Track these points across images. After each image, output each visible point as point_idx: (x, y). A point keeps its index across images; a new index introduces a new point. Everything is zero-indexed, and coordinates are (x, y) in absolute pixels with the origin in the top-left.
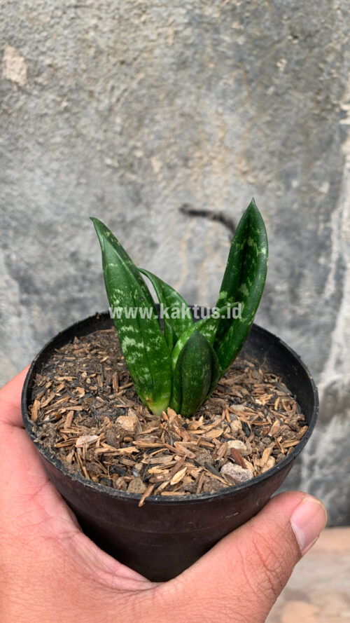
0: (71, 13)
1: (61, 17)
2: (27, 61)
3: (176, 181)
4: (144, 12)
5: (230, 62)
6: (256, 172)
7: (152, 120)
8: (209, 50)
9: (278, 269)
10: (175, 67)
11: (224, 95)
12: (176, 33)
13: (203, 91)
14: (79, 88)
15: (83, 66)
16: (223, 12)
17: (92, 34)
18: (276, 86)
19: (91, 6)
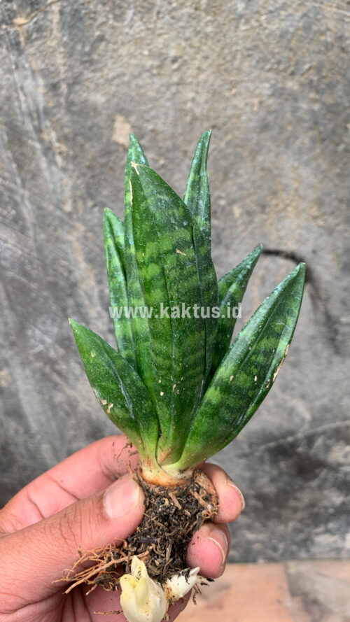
0: (174, 89)
1: (164, 93)
2: (133, 127)
3: (254, 225)
4: (234, 87)
5: (306, 125)
6: (326, 217)
7: (237, 175)
8: (289, 115)
9: (344, 302)
10: (258, 130)
11: (300, 152)
12: (261, 103)
13: (282, 149)
14: (175, 148)
15: (180, 130)
16: (302, 85)
17: (189, 105)
18: (345, 143)
19: (190, 83)
